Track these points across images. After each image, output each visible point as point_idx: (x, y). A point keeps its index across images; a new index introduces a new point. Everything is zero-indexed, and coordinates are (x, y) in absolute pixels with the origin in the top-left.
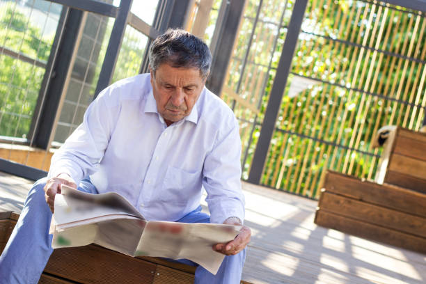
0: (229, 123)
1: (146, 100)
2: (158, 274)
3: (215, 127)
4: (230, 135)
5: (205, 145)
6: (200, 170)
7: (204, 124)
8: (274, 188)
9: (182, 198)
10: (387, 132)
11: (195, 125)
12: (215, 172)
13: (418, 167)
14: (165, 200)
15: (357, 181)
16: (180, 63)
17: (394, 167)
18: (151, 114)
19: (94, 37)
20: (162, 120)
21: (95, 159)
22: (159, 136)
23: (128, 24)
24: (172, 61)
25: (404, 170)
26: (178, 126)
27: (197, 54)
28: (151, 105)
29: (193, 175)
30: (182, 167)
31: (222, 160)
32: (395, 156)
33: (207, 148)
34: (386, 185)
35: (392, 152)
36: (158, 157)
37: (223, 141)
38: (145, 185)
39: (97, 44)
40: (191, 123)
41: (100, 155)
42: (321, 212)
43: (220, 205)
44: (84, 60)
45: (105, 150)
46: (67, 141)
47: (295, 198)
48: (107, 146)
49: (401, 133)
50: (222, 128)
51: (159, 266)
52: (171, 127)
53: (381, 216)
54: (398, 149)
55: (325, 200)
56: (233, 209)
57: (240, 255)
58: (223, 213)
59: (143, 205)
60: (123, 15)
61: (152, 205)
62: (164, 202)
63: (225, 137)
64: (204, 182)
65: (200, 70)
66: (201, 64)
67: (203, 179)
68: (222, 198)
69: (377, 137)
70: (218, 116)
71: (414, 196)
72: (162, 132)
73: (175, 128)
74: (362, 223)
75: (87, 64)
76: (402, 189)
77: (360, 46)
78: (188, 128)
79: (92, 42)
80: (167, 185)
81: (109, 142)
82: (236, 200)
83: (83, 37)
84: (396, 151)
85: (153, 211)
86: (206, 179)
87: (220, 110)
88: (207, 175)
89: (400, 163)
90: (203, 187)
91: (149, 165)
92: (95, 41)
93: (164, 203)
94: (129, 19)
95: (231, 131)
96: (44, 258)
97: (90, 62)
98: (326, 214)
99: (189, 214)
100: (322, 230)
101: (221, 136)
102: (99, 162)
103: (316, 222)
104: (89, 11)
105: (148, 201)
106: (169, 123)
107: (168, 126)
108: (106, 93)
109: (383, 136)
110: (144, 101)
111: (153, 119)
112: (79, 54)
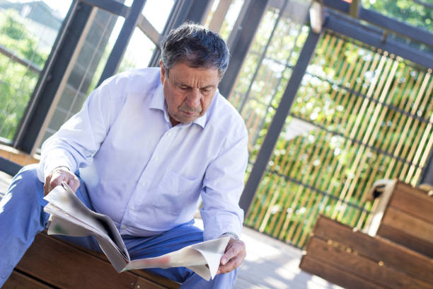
0: (238, 131)
1: (153, 95)
2: (139, 287)
3: (222, 134)
4: (239, 144)
5: (209, 152)
6: (201, 178)
7: (212, 128)
8: (258, 231)
9: (176, 206)
10: (383, 186)
11: (202, 129)
12: (216, 183)
13: (413, 224)
14: (157, 205)
15: (349, 230)
16: (199, 63)
17: (388, 221)
18: (157, 110)
19: (96, 45)
20: (167, 119)
21: (90, 151)
22: (162, 136)
23: (138, 26)
24: (190, 60)
25: (398, 225)
26: (185, 127)
27: (216, 52)
28: (158, 101)
29: (191, 183)
30: (181, 172)
31: (225, 170)
32: (391, 209)
33: (211, 155)
34: (378, 238)
35: (388, 205)
36: (157, 158)
37: (229, 149)
38: (139, 187)
39: (97, 54)
40: (198, 125)
41: (95, 148)
42: (307, 257)
43: (215, 218)
44: (82, 68)
45: (102, 144)
46: (63, 127)
47: (278, 243)
48: (105, 139)
49: (400, 187)
50: (230, 136)
51: (140, 278)
52: (176, 128)
53: (369, 269)
54: (395, 203)
55: (313, 245)
56: (231, 225)
57: (230, 276)
58: (218, 228)
59: (133, 208)
60: (134, 16)
61: (142, 209)
62: (156, 207)
63: (233, 146)
64: (203, 192)
65: (219, 70)
66: (219, 64)
67: (202, 188)
68: (218, 212)
69: (372, 190)
70: (228, 123)
71: (405, 253)
72: (166, 131)
73: (180, 129)
74: (348, 274)
75: (84, 72)
76: (394, 245)
77: (364, 97)
78: (194, 131)
79: (92, 51)
80: (162, 190)
81: (107, 134)
82: (234, 215)
83: (85, 45)
84: (392, 204)
85: (143, 216)
86: (205, 189)
87: (230, 116)
88: (207, 184)
89: (395, 218)
90: (200, 196)
91: (146, 167)
92: (96, 50)
93: (157, 209)
94: (139, 21)
95: (239, 141)
96: (20, 251)
97: (87, 71)
98: (312, 260)
99: (181, 225)
100: (306, 275)
101: (228, 145)
102: (93, 155)
103: (300, 266)
104: (99, 7)
105: (139, 204)
106: (174, 123)
107: (173, 126)
108: (111, 82)
109: (379, 190)
110: (150, 96)
111: (158, 117)
112: (79, 60)
